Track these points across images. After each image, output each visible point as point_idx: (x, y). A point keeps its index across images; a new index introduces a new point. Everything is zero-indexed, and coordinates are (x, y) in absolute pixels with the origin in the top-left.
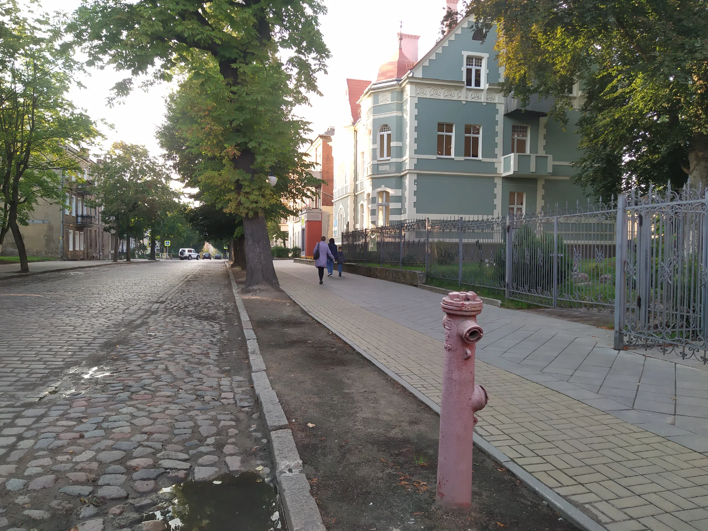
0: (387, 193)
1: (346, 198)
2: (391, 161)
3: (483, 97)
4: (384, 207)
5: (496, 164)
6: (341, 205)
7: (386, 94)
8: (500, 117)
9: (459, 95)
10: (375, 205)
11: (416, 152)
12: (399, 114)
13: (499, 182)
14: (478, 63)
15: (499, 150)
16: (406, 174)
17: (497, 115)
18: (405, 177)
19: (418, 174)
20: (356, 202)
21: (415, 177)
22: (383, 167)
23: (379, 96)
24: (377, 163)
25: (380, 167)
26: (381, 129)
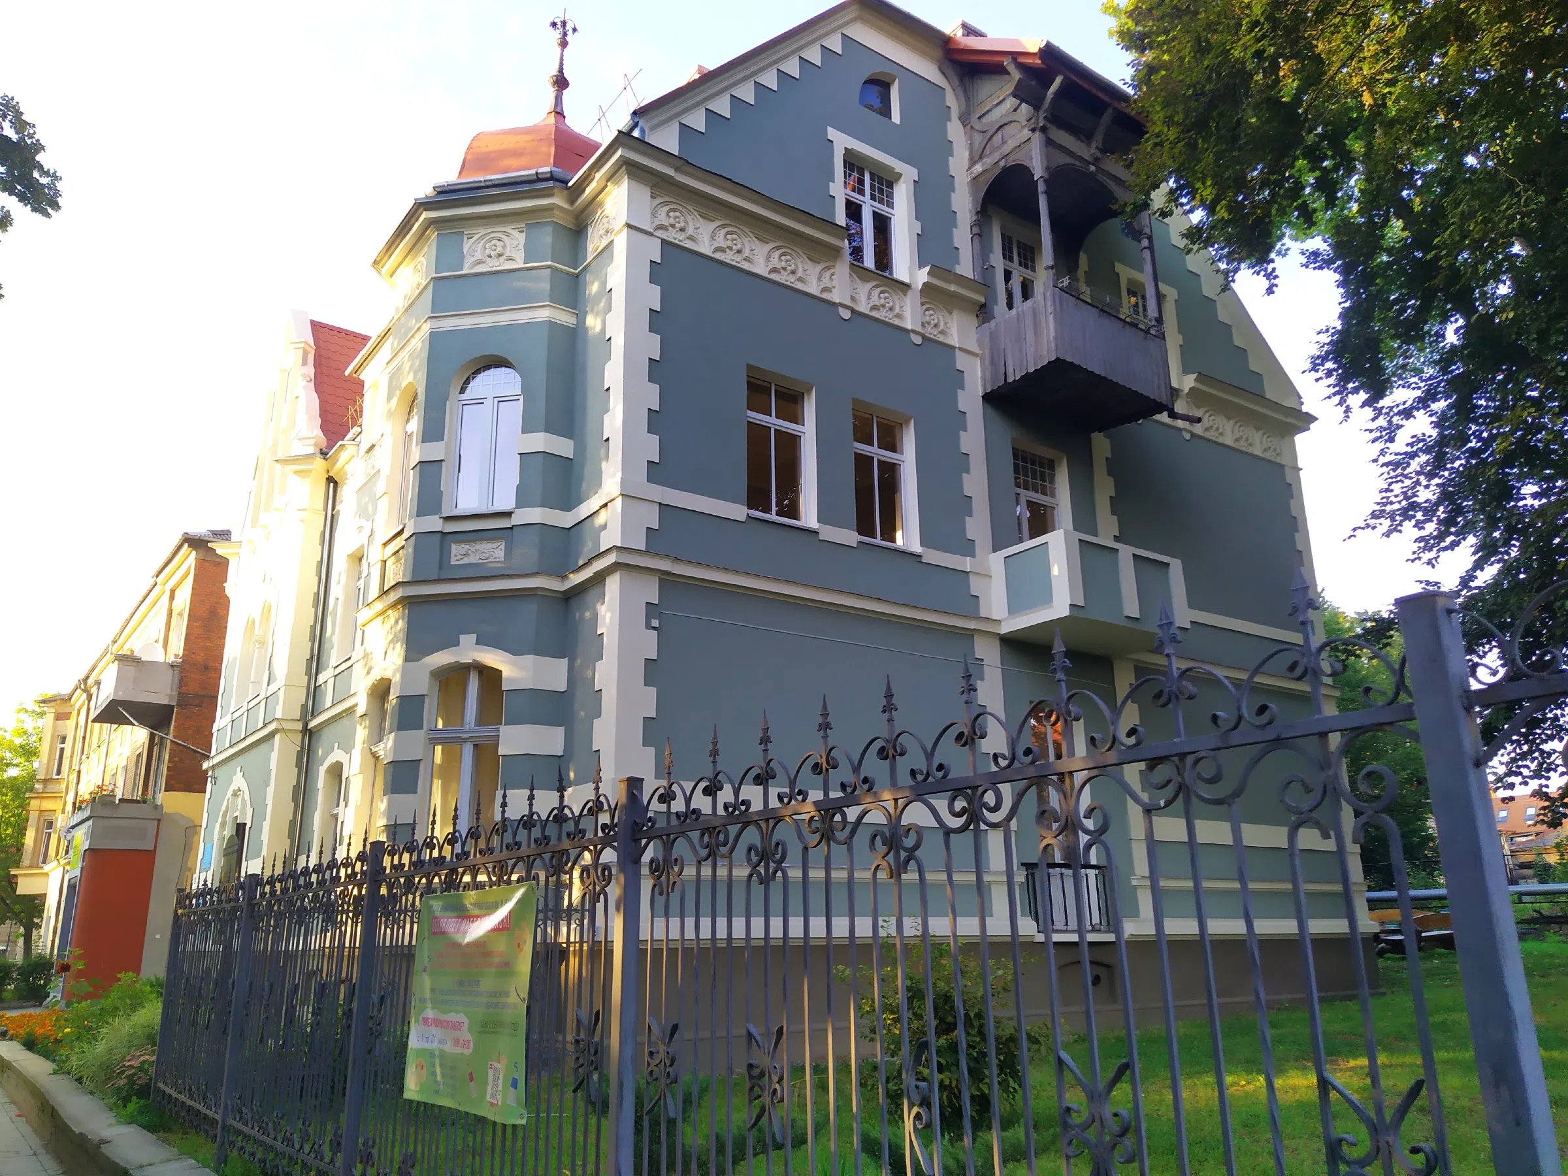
0: (490, 677)
1: (263, 747)
2: (515, 520)
3: (908, 314)
4: (468, 750)
5: (973, 579)
6: (239, 775)
7: (498, 230)
8: (971, 400)
9: (826, 282)
10: (418, 737)
11: (657, 474)
12: (565, 318)
13: (989, 653)
14: (881, 191)
15: (978, 526)
16: (599, 578)
17: (960, 392)
18: (591, 595)
19: (667, 580)
20: (306, 759)
21: (651, 592)
22: (473, 550)
23: (465, 238)
24: (443, 527)
25: (454, 546)
26: (469, 378)
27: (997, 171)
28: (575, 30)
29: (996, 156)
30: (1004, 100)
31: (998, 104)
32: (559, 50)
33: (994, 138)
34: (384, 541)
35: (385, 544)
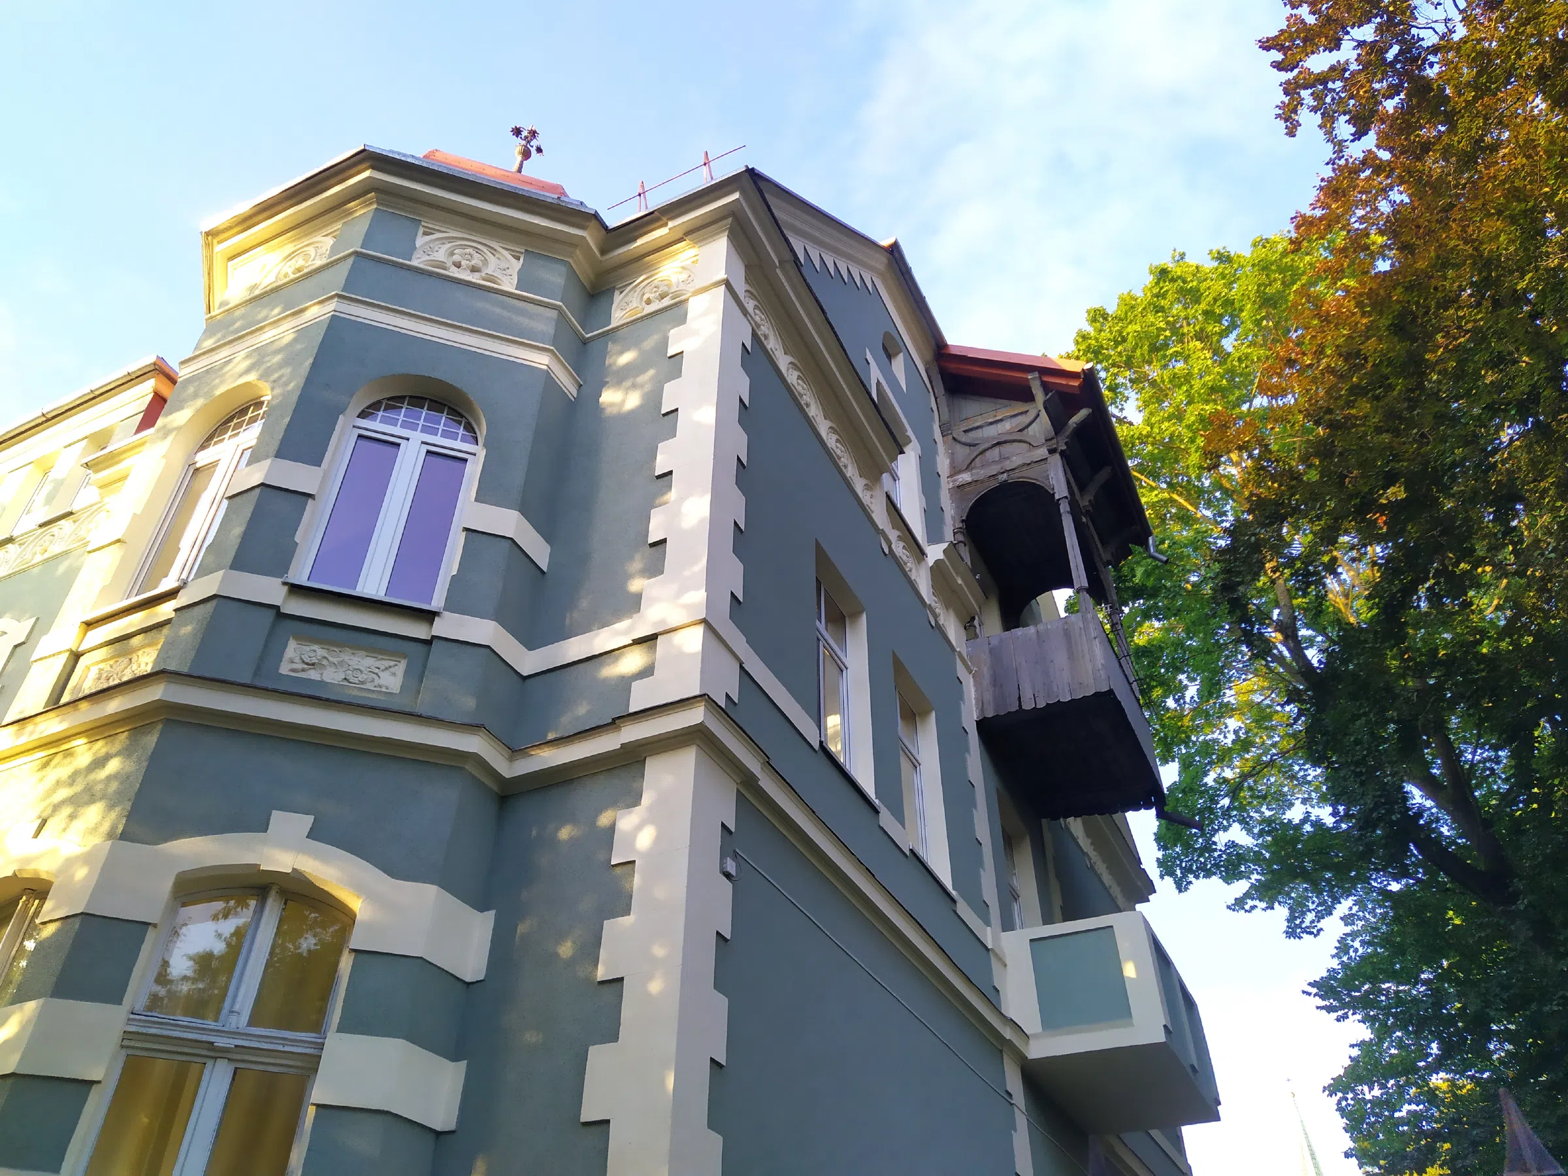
2: (440, 628)
5: (993, 962)
8: (969, 720)
12: (566, 380)
21: (728, 805)
22: (335, 660)
23: (421, 230)
24: (285, 601)
25: (292, 645)
26: (379, 402)
27: (993, 484)
28: (539, 150)
29: (994, 470)
30: (1001, 420)
31: (991, 423)
32: (519, 158)
33: (988, 454)
34: (89, 617)
35: (90, 625)
